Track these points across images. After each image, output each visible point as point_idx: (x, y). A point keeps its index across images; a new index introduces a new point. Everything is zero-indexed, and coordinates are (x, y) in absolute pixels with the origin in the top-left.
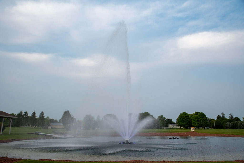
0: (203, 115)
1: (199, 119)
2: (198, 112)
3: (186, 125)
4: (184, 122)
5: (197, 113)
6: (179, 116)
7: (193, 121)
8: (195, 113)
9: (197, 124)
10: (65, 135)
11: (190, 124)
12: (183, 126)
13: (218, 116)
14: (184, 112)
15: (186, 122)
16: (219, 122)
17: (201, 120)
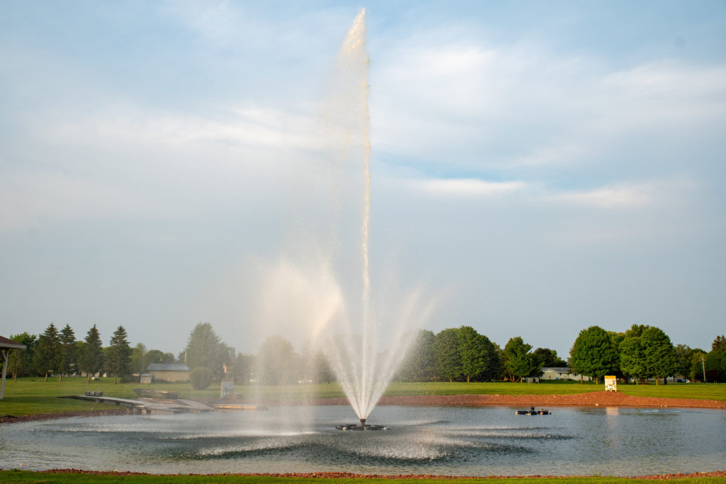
0: (659, 338)
1: (645, 348)
2: (642, 326)
3: (600, 369)
4: (593, 359)
5: (638, 331)
6: (576, 341)
7: (623, 357)
8: (631, 329)
9: (637, 367)
10: (180, 403)
11: (614, 365)
12: (590, 372)
13: (715, 338)
14: (594, 325)
15: (602, 360)
16: (720, 360)
17: (650, 354)
